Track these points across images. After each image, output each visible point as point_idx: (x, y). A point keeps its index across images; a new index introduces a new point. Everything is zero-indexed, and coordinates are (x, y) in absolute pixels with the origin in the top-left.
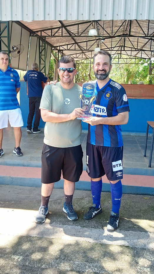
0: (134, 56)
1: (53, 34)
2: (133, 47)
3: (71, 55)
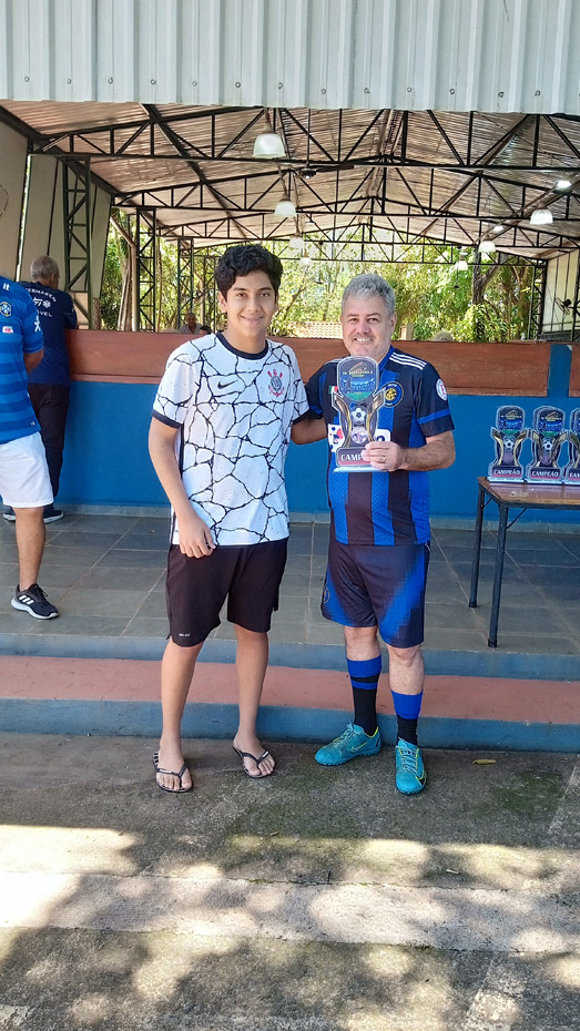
0: (418, 235)
1: (117, 148)
2: (415, 203)
3: (187, 225)
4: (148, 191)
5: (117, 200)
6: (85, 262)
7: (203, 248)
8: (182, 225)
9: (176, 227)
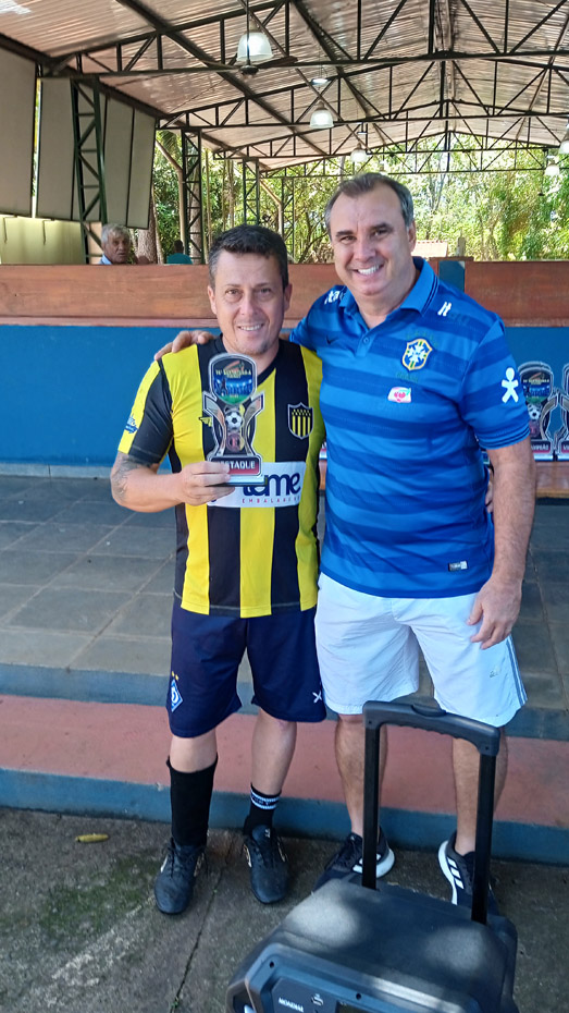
1: (125, 65)
2: (477, 102)
3: (252, 145)
4: (193, 111)
5: (163, 123)
6: (97, 190)
7: (280, 169)
8: (247, 146)
9: (241, 147)
